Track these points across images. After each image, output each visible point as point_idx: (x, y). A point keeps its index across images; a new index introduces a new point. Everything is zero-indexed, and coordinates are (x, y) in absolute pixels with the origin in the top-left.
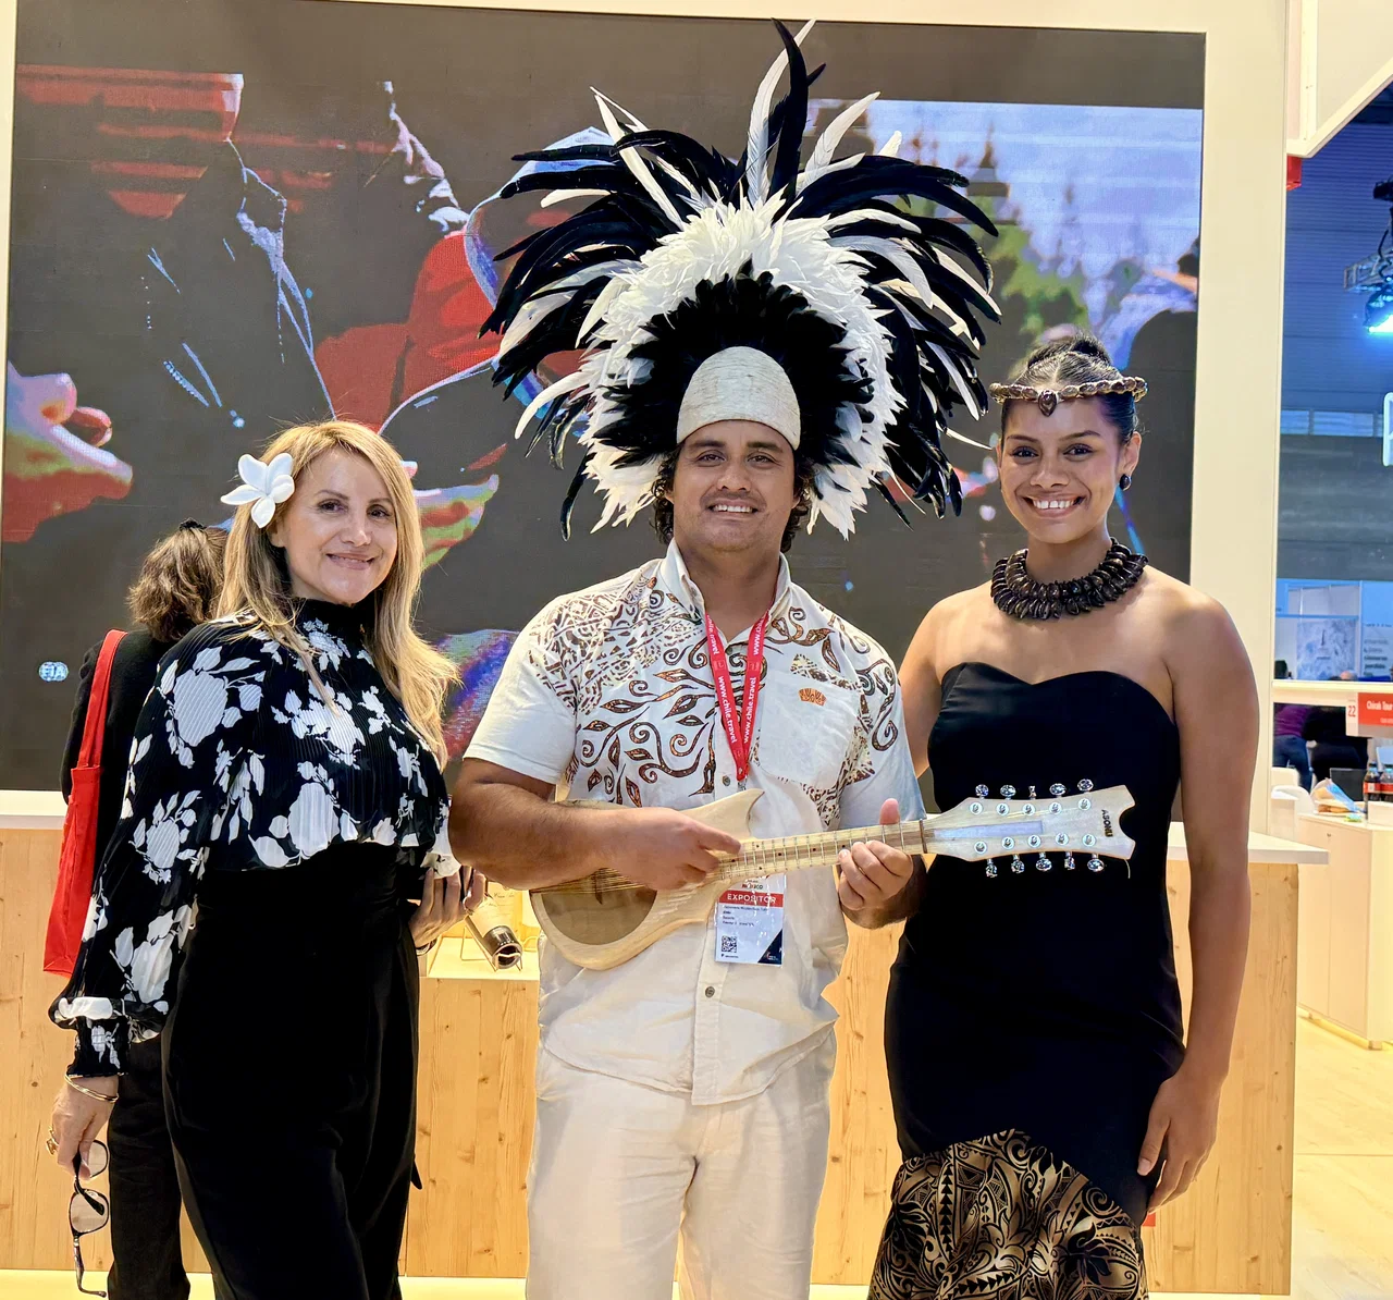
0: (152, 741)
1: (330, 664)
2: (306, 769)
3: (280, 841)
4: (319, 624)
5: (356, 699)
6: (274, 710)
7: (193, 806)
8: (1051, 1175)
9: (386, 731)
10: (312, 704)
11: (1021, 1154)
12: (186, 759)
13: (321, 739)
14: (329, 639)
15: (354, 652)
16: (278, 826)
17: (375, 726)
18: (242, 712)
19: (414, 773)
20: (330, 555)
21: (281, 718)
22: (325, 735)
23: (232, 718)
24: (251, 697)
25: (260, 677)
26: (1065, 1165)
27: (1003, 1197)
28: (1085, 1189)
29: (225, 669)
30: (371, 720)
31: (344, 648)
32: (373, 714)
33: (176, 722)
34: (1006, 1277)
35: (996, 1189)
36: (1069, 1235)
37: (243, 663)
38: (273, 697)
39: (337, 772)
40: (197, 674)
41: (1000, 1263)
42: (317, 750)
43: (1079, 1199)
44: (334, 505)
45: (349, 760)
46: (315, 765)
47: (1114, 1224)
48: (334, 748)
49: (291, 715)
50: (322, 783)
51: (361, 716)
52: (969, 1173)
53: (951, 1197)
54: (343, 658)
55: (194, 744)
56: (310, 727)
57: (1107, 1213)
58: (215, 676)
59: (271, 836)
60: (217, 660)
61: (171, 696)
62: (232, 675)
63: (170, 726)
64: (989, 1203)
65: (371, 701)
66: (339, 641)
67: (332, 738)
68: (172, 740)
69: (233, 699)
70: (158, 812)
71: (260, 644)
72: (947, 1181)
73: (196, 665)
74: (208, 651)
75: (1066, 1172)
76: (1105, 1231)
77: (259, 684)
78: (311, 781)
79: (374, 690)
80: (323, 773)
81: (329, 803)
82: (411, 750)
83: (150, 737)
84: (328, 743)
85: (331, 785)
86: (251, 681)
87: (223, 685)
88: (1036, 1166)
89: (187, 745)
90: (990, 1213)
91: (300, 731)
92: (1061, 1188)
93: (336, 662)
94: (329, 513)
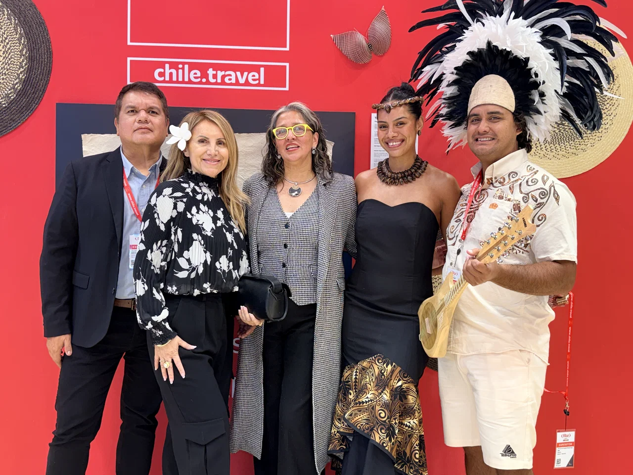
0: (149, 221)
1: (208, 199)
2: (195, 236)
3: (187, 260)
4: (205, 184)
5: (215, 212)
6: (188, 213)
7: (166, 246)
8: (390, 367)
9: (222, 226)
10: (200, 212)
11: (380, 361)
12: (163, 228)
13: (201, 226)
14: (208, 190)
15: (217, 195)
16: (186, 253)
17: (219, 224)
18: (178, 212)
19: (232, 241)
20: (204, 160)
21: (189, 216)
22: (202, 225)
23: (174, 214)
24: (181, 207)
25: (185, 200)
26: (394, 364)
27: (373, 375)
28: (400, 371)
29: (173, 195)
30: (218, 221)
31: (213, 193)
32: (219, 219)
33: (158, 214)
34: (371, 400)
35: (371, 372)
36: (395, 387)
37: (179, 194)
38: (188, 208)
39: (205, 237)
40: (164, 197)
41: (369, 396)
42: (198, 229)
43: (398, 375)
44: (204, 141)
45: (209, 234)
46: (198, 235)
47: (409, 383)
48: (204, 230)
49: (192, 215)
50: (200, 241)
51: (215, 219)
52: (364, 369)
53: (358, 377)
54: (213, 197)
55: (165, 223)
56: (198, 221)
57: (406, 379)
58: (170, 197)
59: (184, 257)
60: (171, 192)
61: (155, 205)
62: (176, 198)
63: (156, 216)
64: (368, 377)
65: (220, 214)
66: (212, 190)
67: (204, 226)
68: (157, 221)
69: (175, 207)
70: (155, 247)
71: (185, 189)
72: (356, 372)
73: (163, 194)
74: (167, 189)
75: (394, 366)
76: (405, 385)
77: (184, 202)
78: (196, 240)
79: (222, 209)
80: (200, 238)
81: (202, 249)
82: (230, 233)
83: (149, 220)
84: (203, 228)
85: (202, 243)
86: (182, 201)
87: (172, 201)
88: (385, 365)
89: (162, 223)
90: (368, 380)
91: (194, 222)
92: (392, 372)
93: (210, 198)
94: (203, 144)
